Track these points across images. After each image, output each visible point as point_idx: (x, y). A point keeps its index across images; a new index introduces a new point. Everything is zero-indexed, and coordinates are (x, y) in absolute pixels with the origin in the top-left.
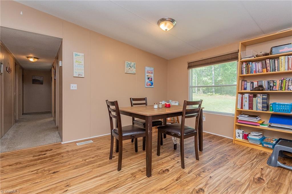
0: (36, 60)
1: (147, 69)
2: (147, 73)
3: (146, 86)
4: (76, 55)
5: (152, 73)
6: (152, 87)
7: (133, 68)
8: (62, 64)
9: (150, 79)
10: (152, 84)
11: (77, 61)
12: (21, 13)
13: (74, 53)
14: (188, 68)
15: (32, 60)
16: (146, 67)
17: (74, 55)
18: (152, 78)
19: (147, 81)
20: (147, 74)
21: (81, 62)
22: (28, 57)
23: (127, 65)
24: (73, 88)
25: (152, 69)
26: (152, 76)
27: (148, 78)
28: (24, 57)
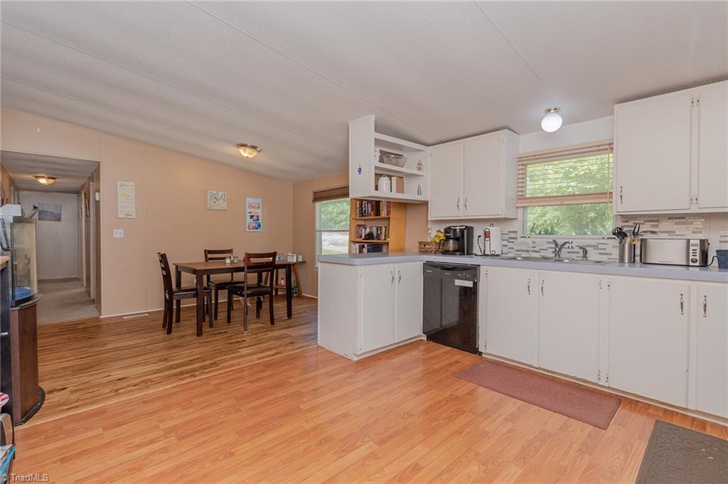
0: (51, 181)
1: (249, 200)
2: (249, 208)
3: (247, 230)
4: (122, 185)
5: (259, 207)
6: (259, 230)
7: (221, 201)
8: (100, 198)
9: (255, 218)
10: (259, 226)
11: (123, 195)
12: (38, 131)
13: (119, 182)
14: (313, 201)
15: (43, 181)
16: (247, 198)
17: (119, 186)
18: (258, 216)
19: (249, 220)
20: (248, 210)
21: (129, 196)
22: (36, 177)
23: (211, 197)
24: (118, 236)
25: (259, 201)
26: (259, 212)
27: (252, 217)
28: (31, 177)
